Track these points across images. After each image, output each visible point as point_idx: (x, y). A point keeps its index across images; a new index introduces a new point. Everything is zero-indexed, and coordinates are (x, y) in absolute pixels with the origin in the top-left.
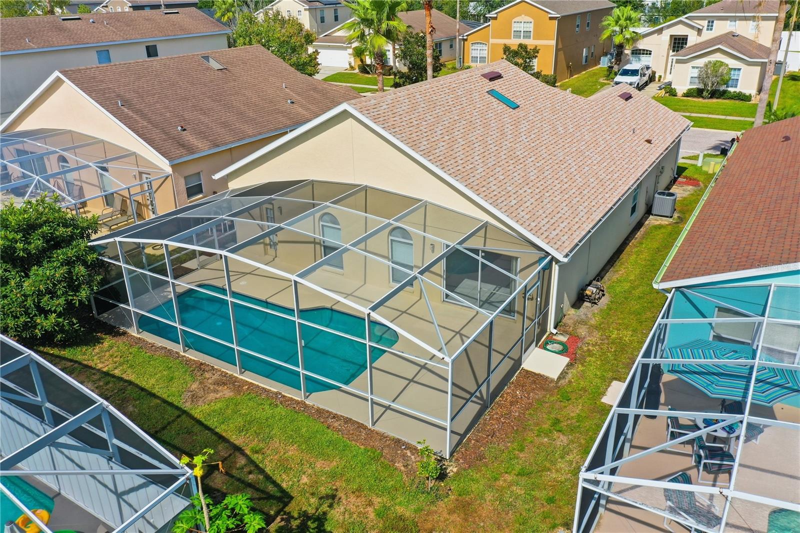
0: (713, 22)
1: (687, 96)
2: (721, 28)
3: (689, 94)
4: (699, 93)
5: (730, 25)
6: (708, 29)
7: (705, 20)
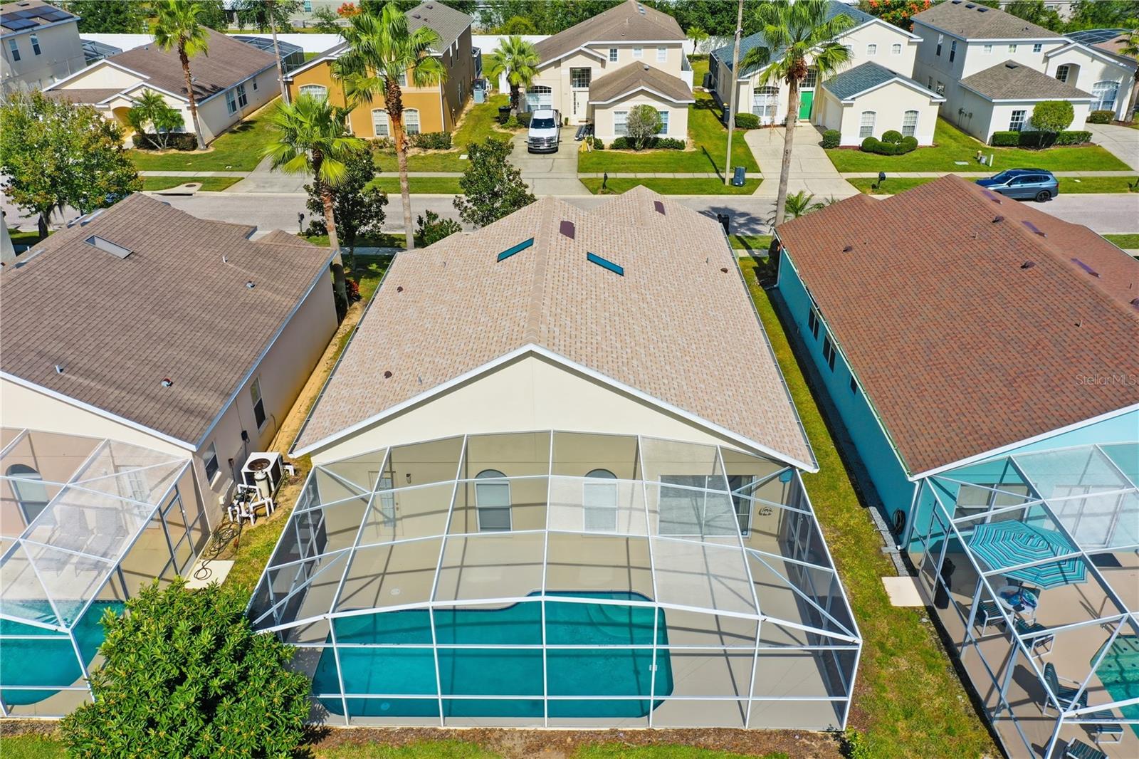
0: (616, 51)
1: (617, 149)
2: (627, 58)
3: (617, 145)
4: (629, 143)
5: (635, 54)
6: (611, 60)
7: (606, 48)
